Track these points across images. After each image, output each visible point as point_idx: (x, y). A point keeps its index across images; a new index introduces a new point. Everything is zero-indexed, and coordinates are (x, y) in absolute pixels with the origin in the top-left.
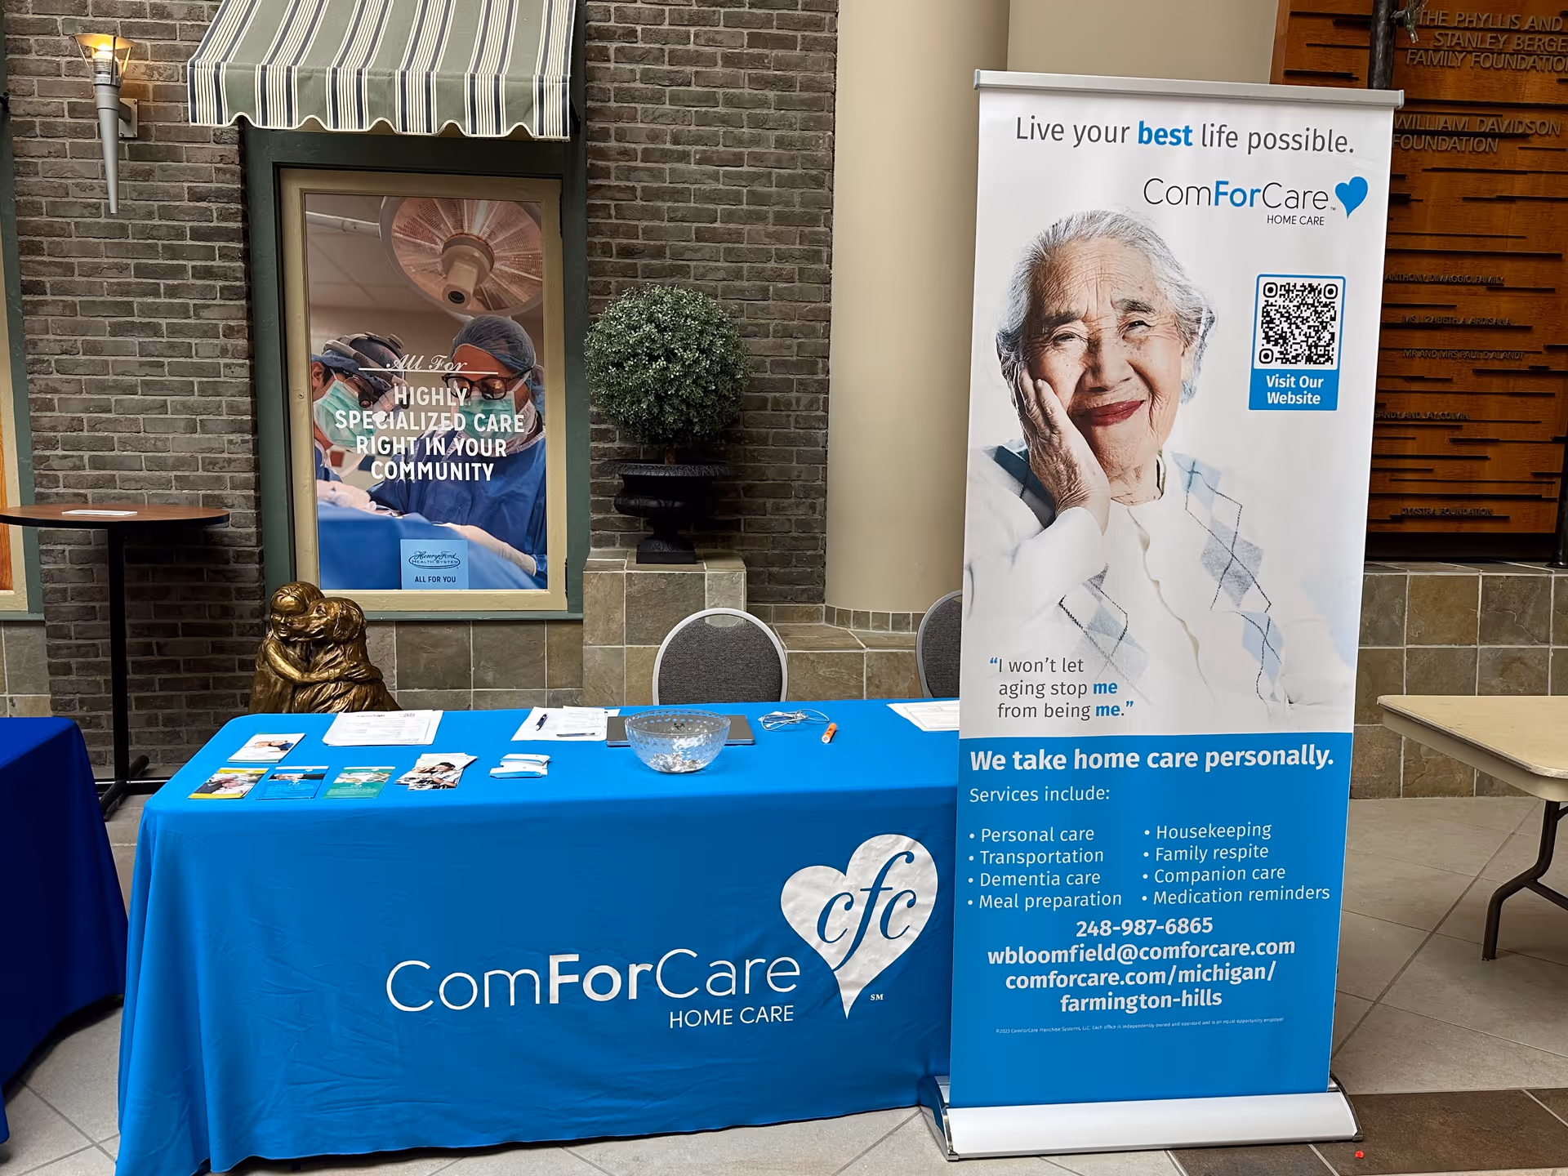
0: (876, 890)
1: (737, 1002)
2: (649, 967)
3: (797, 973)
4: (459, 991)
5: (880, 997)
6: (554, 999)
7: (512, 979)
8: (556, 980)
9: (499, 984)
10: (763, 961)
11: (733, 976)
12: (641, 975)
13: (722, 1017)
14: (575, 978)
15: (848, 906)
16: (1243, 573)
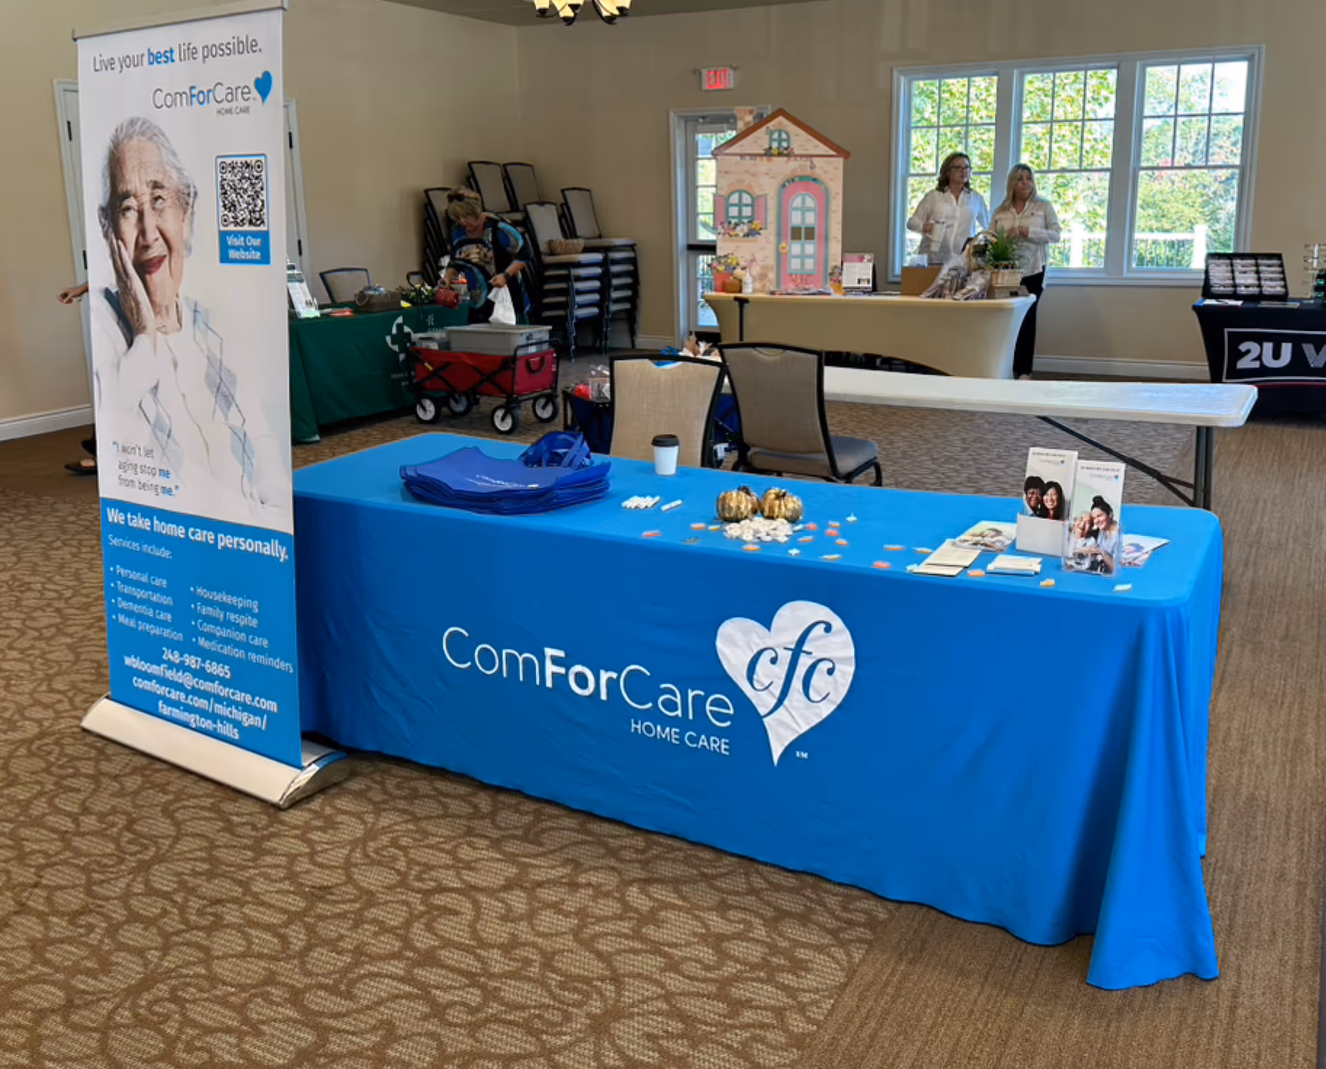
0: (797, 651)
1: (682, 723)
2: (614, 675)
3: (731, 712)
4: (487, 659)
5: (805, 755)
6: (549, 684)
7: (520, 659)
8: (550, 668)
9: (512, 660)
10: (702, 693)
11: (678, 700)
12: (610, 680)
13: (671, 733)
14: (562, 670)
15: (774, 661)
16: (227, 393)
